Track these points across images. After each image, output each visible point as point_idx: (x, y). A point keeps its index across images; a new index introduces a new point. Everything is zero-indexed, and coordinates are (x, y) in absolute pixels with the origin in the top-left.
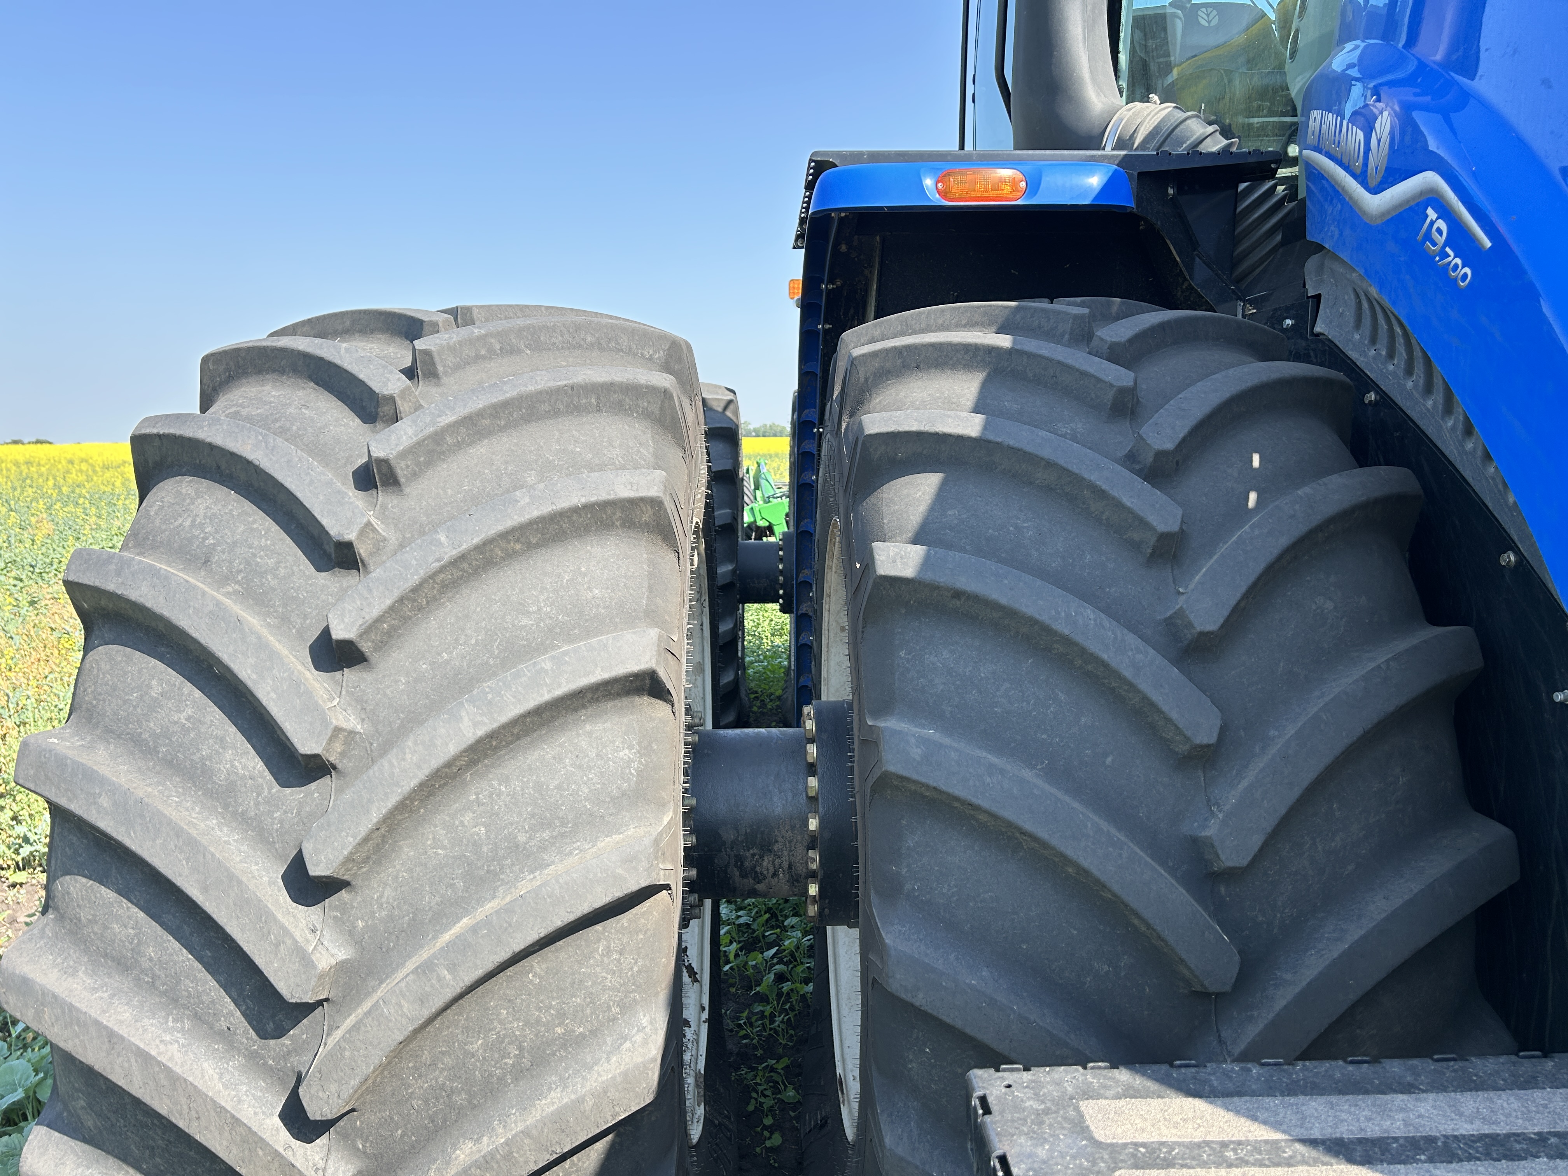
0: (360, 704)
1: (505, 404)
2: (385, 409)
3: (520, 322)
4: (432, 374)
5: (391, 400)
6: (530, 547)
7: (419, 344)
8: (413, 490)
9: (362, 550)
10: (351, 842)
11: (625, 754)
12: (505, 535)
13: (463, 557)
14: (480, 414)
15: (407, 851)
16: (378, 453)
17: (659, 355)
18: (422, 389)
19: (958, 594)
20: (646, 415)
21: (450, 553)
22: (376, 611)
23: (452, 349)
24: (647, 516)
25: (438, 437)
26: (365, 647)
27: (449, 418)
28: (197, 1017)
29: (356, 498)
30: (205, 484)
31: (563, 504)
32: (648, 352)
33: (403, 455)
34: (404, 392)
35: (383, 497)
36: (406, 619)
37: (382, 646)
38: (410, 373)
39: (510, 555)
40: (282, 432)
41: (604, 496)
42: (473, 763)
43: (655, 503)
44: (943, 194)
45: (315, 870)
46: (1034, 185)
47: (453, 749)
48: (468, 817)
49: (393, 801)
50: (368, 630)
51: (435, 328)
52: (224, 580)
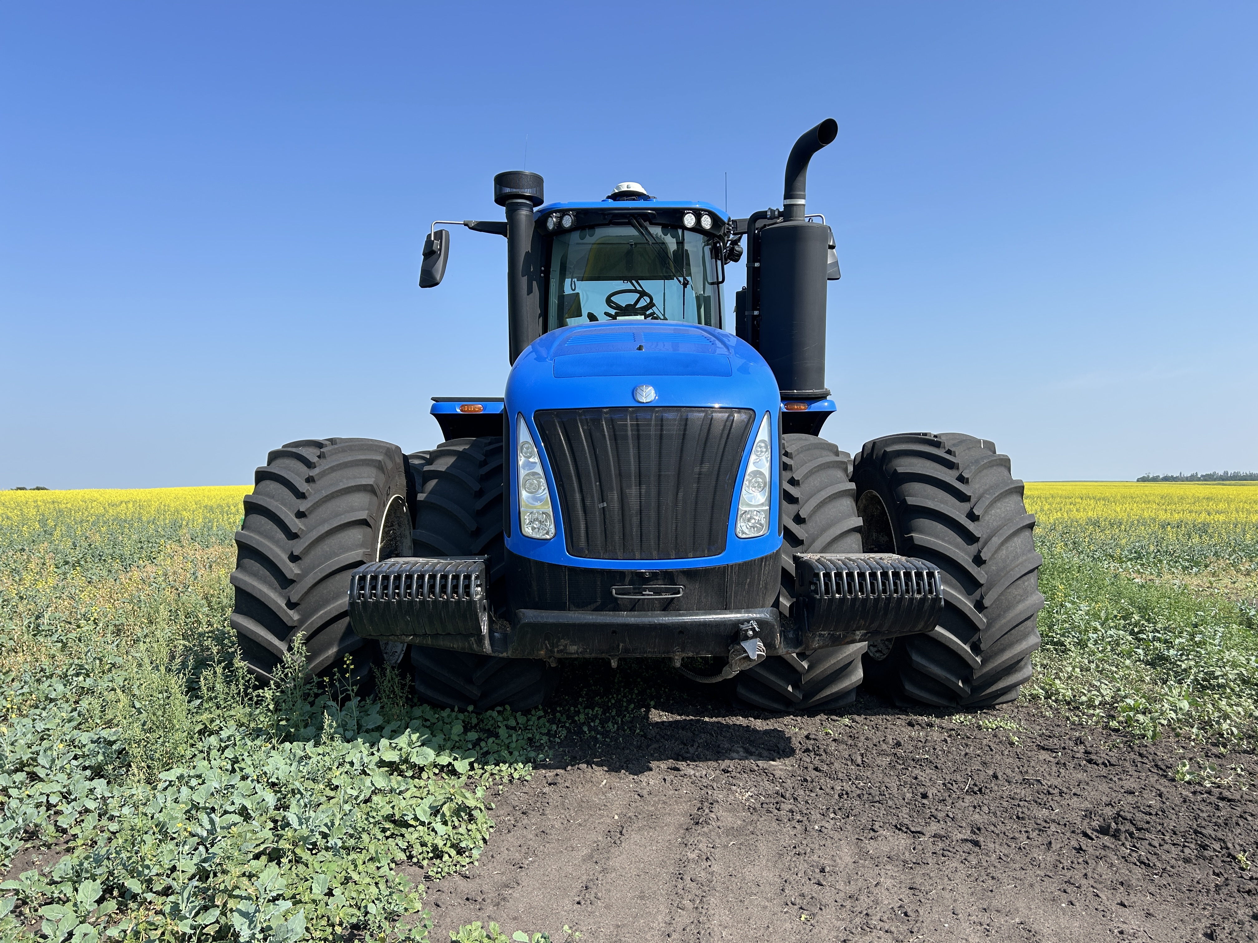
0: (305, 525)
1: (340, 464)
2: (313, 465)
3: (347, 444)
4: (324, 457)
5: (314, 463)
6: (342, 494)
7: (322, 450)
8: (318, 483)
9: (307, 494)
10: (302, 549)
11: (360, 537)
12: (336, 491)
13: (327, 496)
14: (334, 466)
15: (313, 553)
16: (311, 474)
17: (384, 451)
18: (322, 461)
19: (432, 503)
20: (375, 466)
21: (325, 495)
22: (309, 506)
23: (329, 451)
24: (369, 488)
25: (324, 471)
26: (307, 513)
27: (327, 467)
28: (270, 585)
29: (306, 484)
30: (272, 482)
31: (350, 485)
32: (381, 450)
33: (316, 475)
34: (317, 461)
35: (311, 484)
36: (315, 508)
37: (310, 513)
38: (319, 457)
39: (338, 496)
40: (289, 470)
41: (359, 483)
42: (327, 536)
43: (371, 485)
44: (462, 411)
45: (295, 554)
46: (485, 408)
47: (323, 532)
48: (325, 547)
49: (310, 541)
50: (307, 510)
51: (326, 446)
52: (277, 501)
